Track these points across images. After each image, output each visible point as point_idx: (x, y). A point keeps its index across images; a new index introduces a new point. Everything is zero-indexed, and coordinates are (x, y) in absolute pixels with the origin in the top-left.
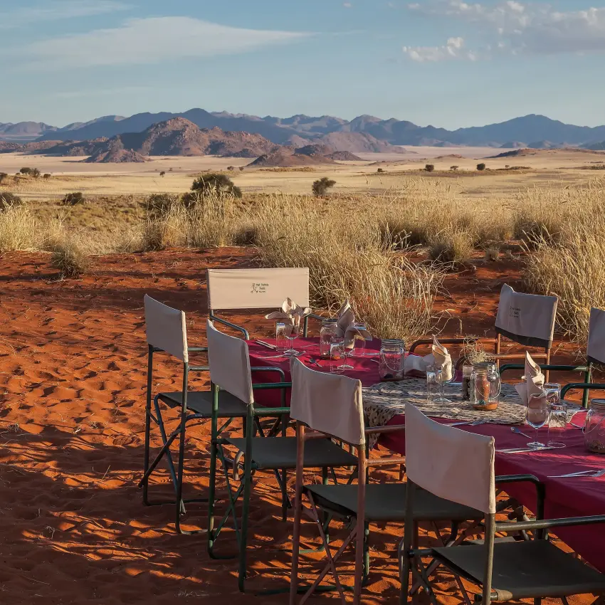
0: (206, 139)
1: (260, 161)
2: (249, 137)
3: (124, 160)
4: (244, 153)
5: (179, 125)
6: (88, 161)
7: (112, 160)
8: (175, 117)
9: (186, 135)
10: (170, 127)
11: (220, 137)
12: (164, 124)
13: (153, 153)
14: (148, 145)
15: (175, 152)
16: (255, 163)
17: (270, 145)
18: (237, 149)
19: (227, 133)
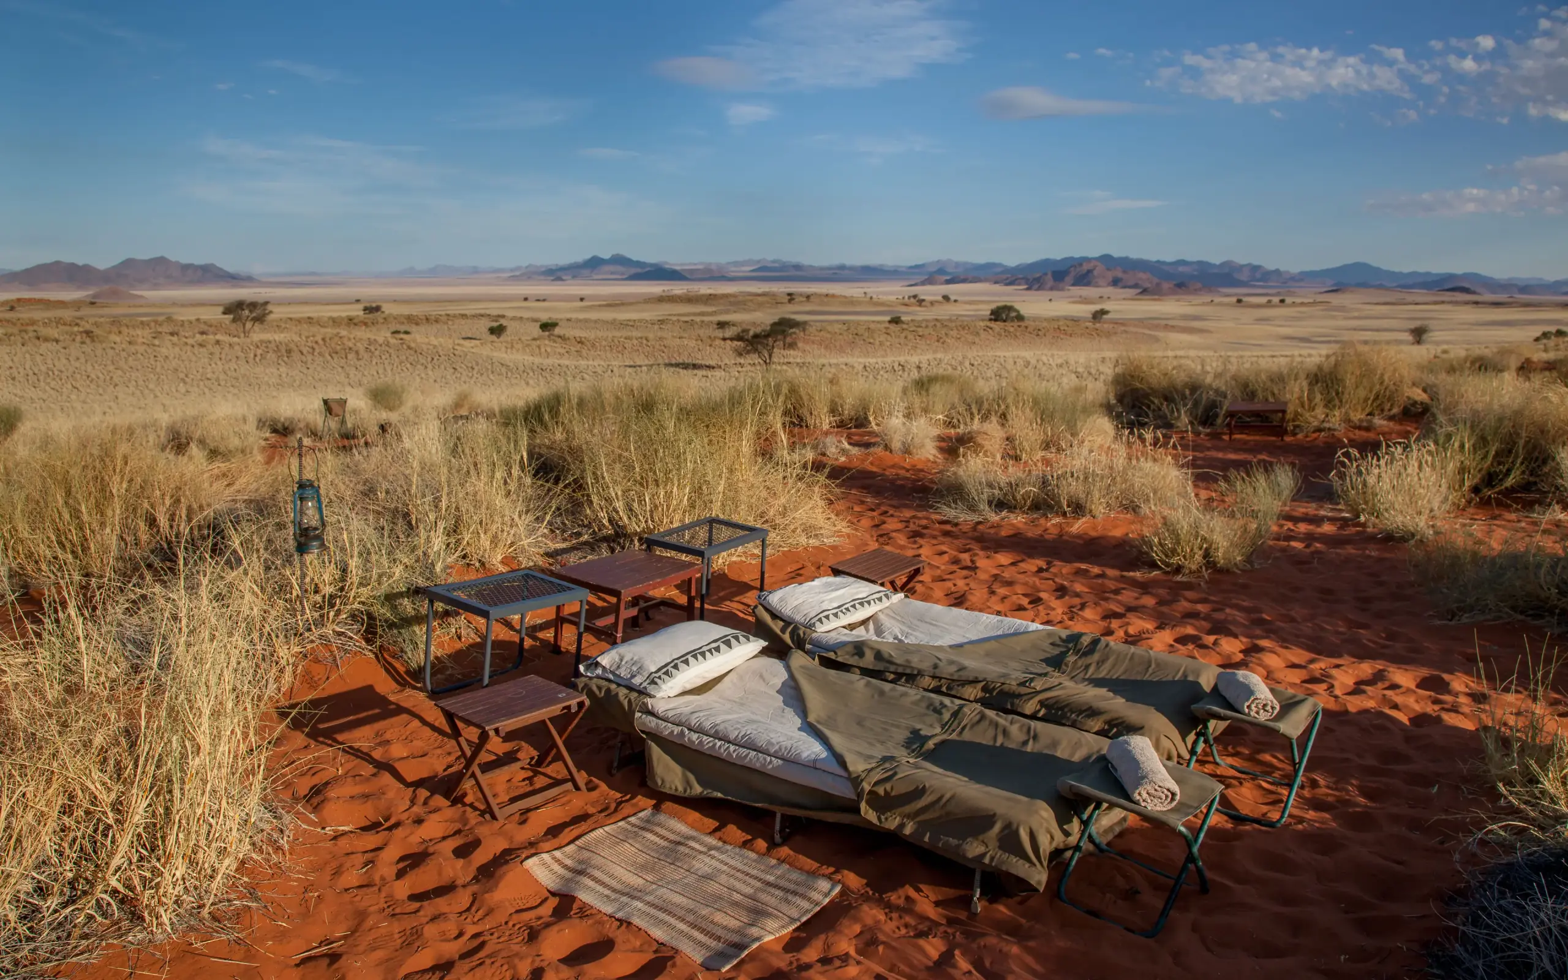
0: (1110, 275)
1: (1145, 291)
2: (1141, 275)
3: (1051, 289)
4: (1136, 286)
5: (1089, 266)
6: (1027, 289)
7: (1043, 289)
8: (1088, 260)
9: (1095, 273)
10: (1086, 267)
11: (1120, 275)
12: (1081, 265)
13: (1073, 285)
14: (1069, 279)
15: (1088, 284)
16: (1141, 293)
17: (1156, 280)
18: (1131, 283)
19: (1124, 272)
